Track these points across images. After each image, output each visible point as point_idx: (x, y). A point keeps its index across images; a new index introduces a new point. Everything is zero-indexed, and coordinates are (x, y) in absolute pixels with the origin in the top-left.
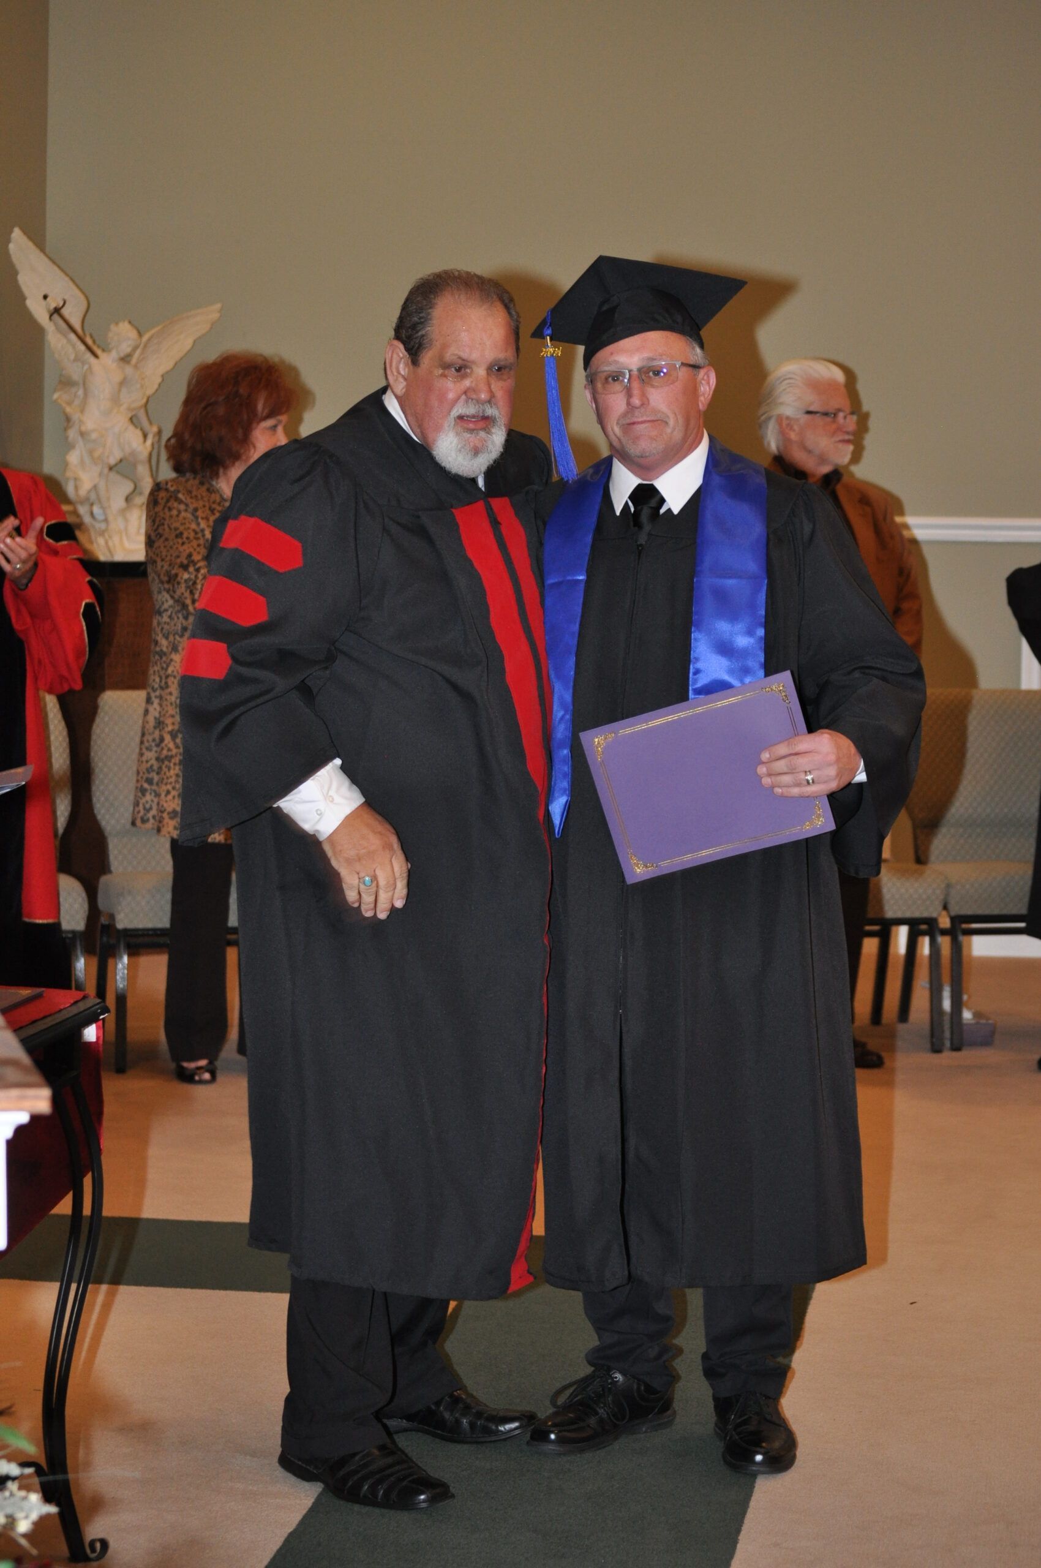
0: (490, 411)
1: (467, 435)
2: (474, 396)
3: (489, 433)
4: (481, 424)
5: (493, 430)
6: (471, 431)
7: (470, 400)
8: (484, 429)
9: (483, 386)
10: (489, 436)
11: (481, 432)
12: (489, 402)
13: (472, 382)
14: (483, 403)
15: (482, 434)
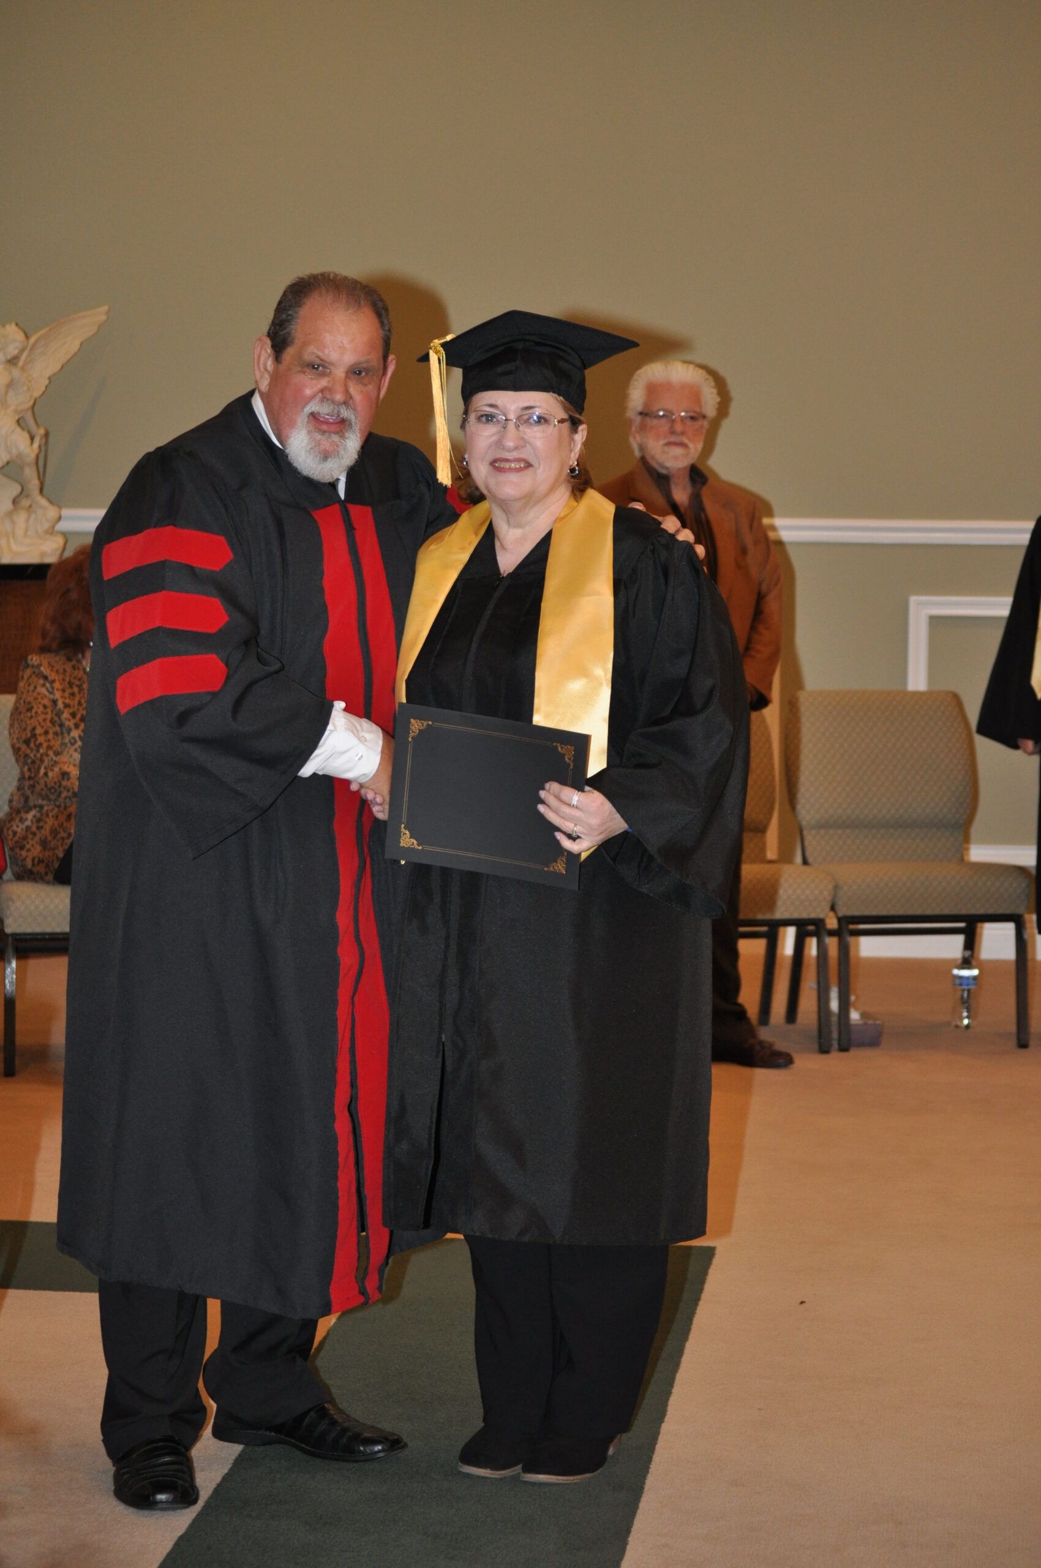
0: (345, 413)
1: (318, 436)
2: (328, 396)
3: (343, 437)
4: (333, 428)
5: (347, 435)
6: (324, 432)
7: (325, 400)
8: (336, 433)
9: (339, 388)
10: (342, 441)
11: (334, 435)
12: (345, 403)
13: (329, 381)
14: (339, 404)
15: (335, 438)
